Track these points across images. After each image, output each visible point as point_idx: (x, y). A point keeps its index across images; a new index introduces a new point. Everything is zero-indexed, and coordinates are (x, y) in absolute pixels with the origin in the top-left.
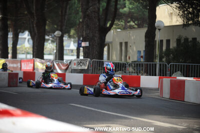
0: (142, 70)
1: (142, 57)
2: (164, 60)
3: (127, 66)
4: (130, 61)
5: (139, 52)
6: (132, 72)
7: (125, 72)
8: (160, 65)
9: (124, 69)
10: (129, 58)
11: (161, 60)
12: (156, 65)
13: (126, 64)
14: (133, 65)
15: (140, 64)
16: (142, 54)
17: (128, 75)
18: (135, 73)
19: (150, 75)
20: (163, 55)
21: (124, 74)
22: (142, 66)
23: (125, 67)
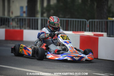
0: (25, 24)
1: (24, 12)
2: (45, 15)
3: (11, 20)
4: (13, 16)
5: (22, 8)
6: (15, 27)
7: (9, 27)
8: (42, 20)
9: (7, 23)
10: (12, 13)
11: (42, 15)
12: (37, 20)
13: (9, 19)
14: (16, 20)
15: (23, 19)
16: (25, 9)
17: (12, 29)
18: (18, 27)
19: (32, 29)
20: (44, 10)
21: (8, 28)
22: (25, 21)
23: (9, 22)
